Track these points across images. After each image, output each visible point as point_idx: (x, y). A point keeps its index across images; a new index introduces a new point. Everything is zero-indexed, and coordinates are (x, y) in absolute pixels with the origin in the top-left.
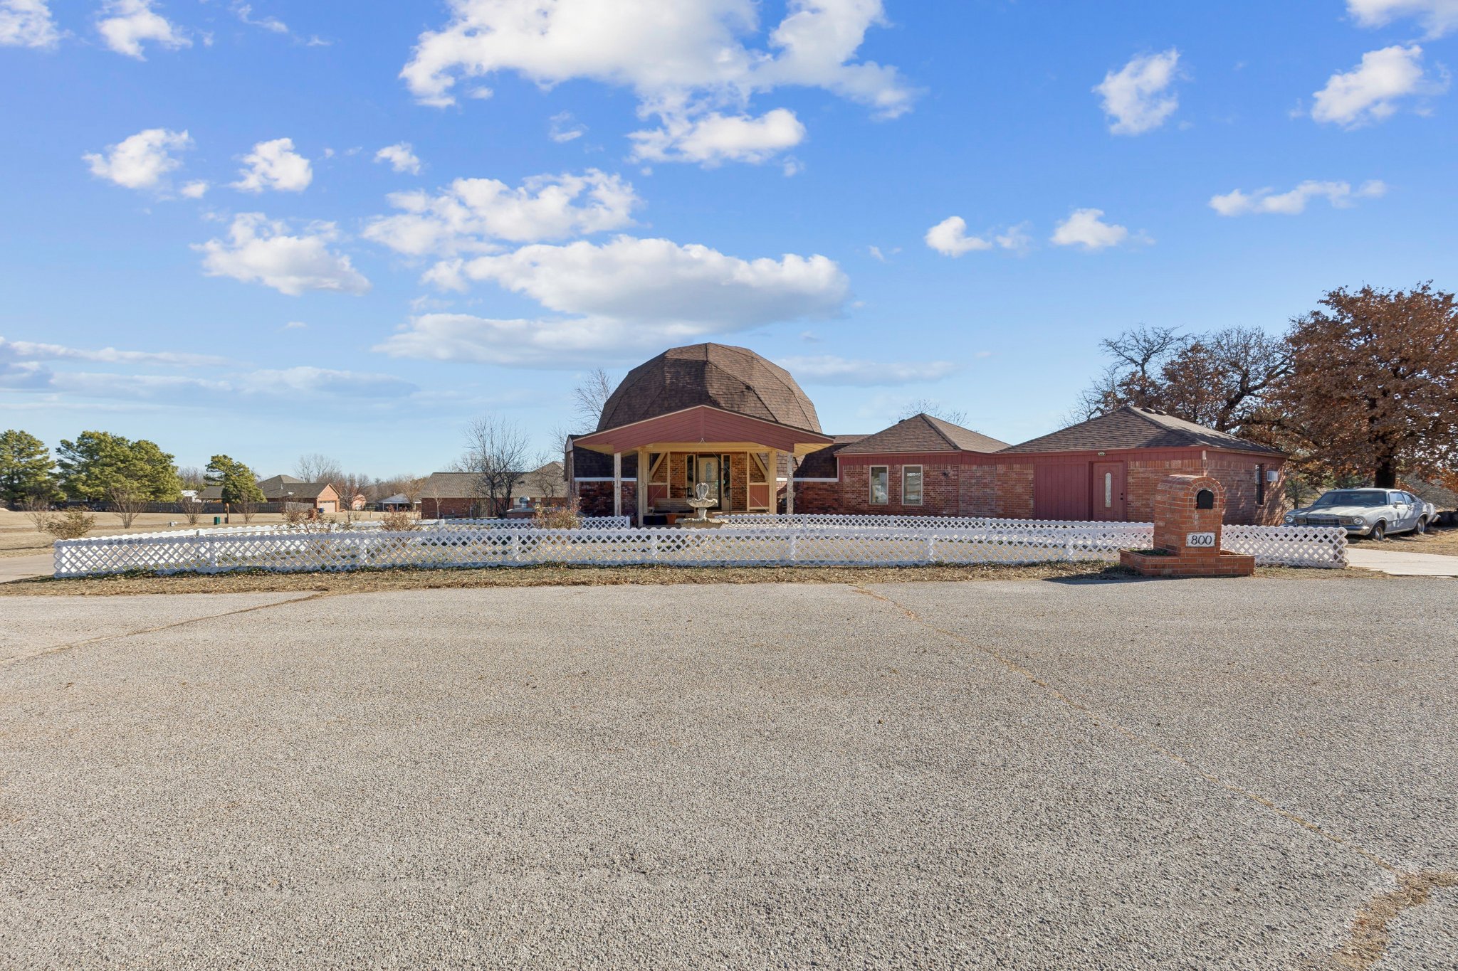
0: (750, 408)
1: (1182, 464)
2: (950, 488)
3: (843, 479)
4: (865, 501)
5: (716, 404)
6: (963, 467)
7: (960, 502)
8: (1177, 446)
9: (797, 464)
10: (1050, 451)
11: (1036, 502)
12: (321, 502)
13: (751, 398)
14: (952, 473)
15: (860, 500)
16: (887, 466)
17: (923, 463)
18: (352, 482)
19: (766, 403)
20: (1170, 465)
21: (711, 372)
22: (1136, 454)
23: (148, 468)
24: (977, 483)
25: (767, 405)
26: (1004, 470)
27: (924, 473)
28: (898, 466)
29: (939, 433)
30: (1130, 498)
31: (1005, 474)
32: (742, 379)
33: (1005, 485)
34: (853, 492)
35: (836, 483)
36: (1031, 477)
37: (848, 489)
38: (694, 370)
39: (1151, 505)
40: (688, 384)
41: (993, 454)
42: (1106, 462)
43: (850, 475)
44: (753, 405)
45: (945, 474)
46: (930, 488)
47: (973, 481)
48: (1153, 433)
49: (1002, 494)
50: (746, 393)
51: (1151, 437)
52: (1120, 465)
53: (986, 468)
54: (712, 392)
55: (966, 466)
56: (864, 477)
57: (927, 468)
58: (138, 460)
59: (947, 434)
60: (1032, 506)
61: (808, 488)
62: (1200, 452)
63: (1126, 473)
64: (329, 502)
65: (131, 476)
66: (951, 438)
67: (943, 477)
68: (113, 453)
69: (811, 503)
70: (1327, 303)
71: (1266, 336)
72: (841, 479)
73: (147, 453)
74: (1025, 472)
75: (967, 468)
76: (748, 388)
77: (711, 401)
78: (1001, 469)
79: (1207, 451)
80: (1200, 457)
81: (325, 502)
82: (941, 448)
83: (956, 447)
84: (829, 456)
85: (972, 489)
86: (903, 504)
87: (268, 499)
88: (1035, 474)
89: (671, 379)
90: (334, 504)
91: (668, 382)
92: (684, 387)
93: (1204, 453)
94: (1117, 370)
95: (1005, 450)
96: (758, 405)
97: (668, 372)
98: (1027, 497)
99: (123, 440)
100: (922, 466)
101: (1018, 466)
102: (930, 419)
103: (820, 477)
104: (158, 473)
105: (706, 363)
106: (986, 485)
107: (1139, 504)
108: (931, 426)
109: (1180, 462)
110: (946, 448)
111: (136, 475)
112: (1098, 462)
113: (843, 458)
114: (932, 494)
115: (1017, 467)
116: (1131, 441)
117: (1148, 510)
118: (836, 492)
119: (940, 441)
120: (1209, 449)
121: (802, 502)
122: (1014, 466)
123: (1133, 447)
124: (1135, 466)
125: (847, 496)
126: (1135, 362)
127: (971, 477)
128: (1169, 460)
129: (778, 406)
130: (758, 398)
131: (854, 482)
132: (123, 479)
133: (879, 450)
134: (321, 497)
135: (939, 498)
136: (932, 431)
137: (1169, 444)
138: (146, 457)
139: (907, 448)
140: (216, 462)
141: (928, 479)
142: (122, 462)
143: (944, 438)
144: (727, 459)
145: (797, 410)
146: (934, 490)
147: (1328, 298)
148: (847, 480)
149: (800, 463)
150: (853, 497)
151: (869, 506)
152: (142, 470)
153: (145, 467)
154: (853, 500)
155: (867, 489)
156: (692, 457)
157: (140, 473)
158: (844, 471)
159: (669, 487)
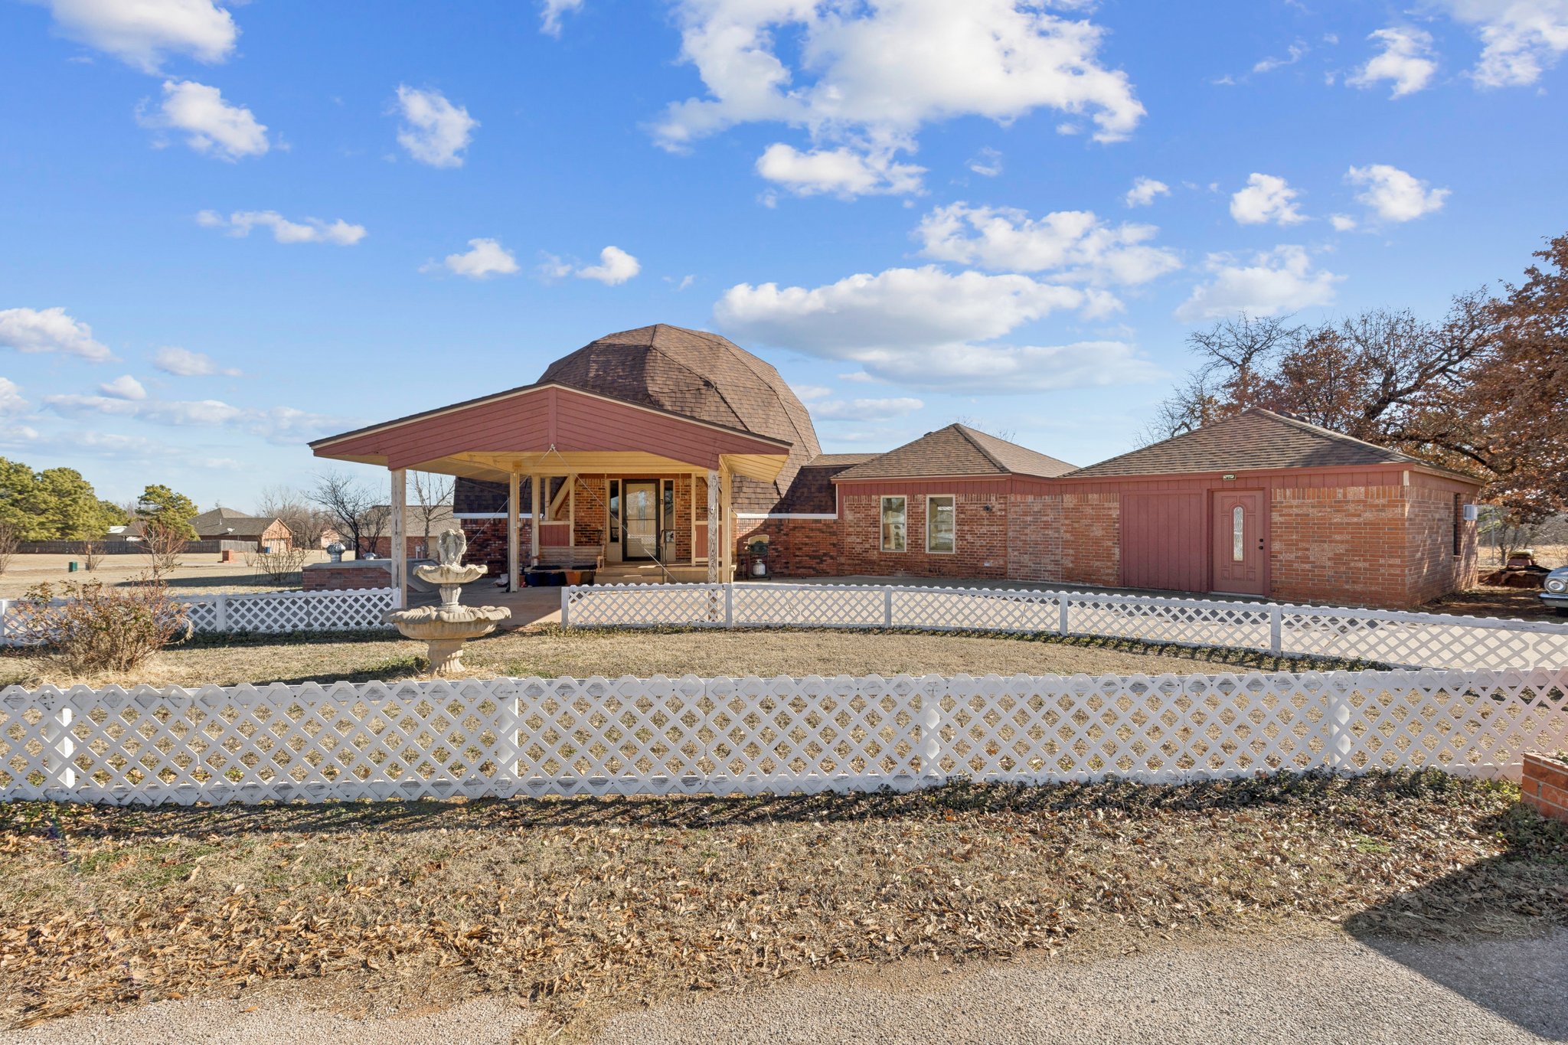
0: (709, 410)
1: (1367, 493)
2: (995, 528)
3: (845, 515)
4: (875, 547)
5: (657, 405)
6: (1013, 499)
7: (1010, 550)
8: (1356, 463)
9: (779, 493)
10: (1145, 473)
11: (1123, 552)
12: (266, 539)
13: (712, 399)
14: (998, 506)
15: (867, 546)
16: (905, 497)
17: (957, 492)
19: (733, 406)
20: (1345, 495)
21: (655, 361)
22: (1286, 477)
23: (53, 500)
24: (1035, 522)
25: (735, 410)
26: (1075, 501)
27: (958, 507)
28: (920, 497)
29: (979, 449)
30: (1276, 546)
31: (1076, 509)
32: (699, 371)
33: (1076, 525)
34: (858, 534)
35: (835, 522)
36: (1115, 513)
37: (851, 529)
38: (630, 358)
39: (1312, 559)
40: (620, 377)
41: (1058, 479)
42: (1234, 489)
43: (854, 509)
44: (713, 409)
45: (987, 509)
46: (966, 528)
47: (1029, 518)
48: (1308, 445)
49: (1072, 538)
50: (703, 392)
51: (1307, 451)
52: (1259, 494)
53: (1048, 499)
54: (652, 388)
55: (1019, 498)
56: (873, 512)
57: (962, 499)
58: (40, 491)
59: (991, 451)
60: (1117, 557)
61: (795, 528)
62: (1400, 473)
63: (1269, 506)
64: (276, 539)
65: (34, 509)
66: (996, 456)
67: (984, 513)
68: (8, 483)
69: (800, 549)
70: (1547, 255)
71: (1417, 323)
72: (841, 515)
73: (52, 482)
74: (1106, 505)
75: (1019, 499)
76: (707, 384)
77: (651, 402)
78: (1070, 500)
79: (1411, 472)
80: (1400, 481)
81: (271, 539)
82: (978, 469)
83: (1003, 469)
84: (825, 482)
85: (1027, 531)
86: (927, 551)
87: (202, 537)
88: (1122, 509)
89: (597, 370)
90: (281, 542)
91: (592, 375)
92: (614, 381)
93: (1406, 474)
94: (1210, 374)
95: (1076, 472)
96: (722, 409)
97: (594, 361)
98: (1110, 544)
99: (23, 466)
100: (953, 496)
101: (1096, 496)
102: (967, 431)
103: (812, 512)
104: (66, 506)
105: (648, 349)
106: (1047, 525)
107: (1292, 556)
108: (968, 440)
109: (1362, 489)
110: (989, 470)
111: (38, 508)
112: (1223, 490)
113: (844, 485)
114: (969, 537)
115: (1093, 498)
116: (1275, 456)
117: (1307, 566)
118: (834, 534)
119: (980, 460)
120: (1416, 469)
121: (787, 549)
122: (1090, 496)
123: (1281, 466)
124: (1285, 497)
125: (849, 539)
126: (1232, 362)
127: (1025, 514)
128: (1344, 486)
129: (751, 411)
130: (722, 398)
131: (859, 520)
132: (20, 513)
133: (894, 473)
134: (268, 533)
135: (978, 543)
136: (970, 446)
137: (1342, 460)
138: (50, 487)
139: (932, 469)
140: (150, 493)
141: (963, 516)
142: (20, 493)
143: (986, 456)
144: (669, 487)
145: (782, 418)
146: (971, 532)
147: (1549, 248)
148: (849, 516)
149: (784, 493)
150: (858, 540)
151: (880, 553)
152: (45, 502)
153: (49, 499)
154: (859, 546)
155: (877, 530)
156: (617, 482)
157: (43, 506)
158: (846, 504)
159: (572, 527)
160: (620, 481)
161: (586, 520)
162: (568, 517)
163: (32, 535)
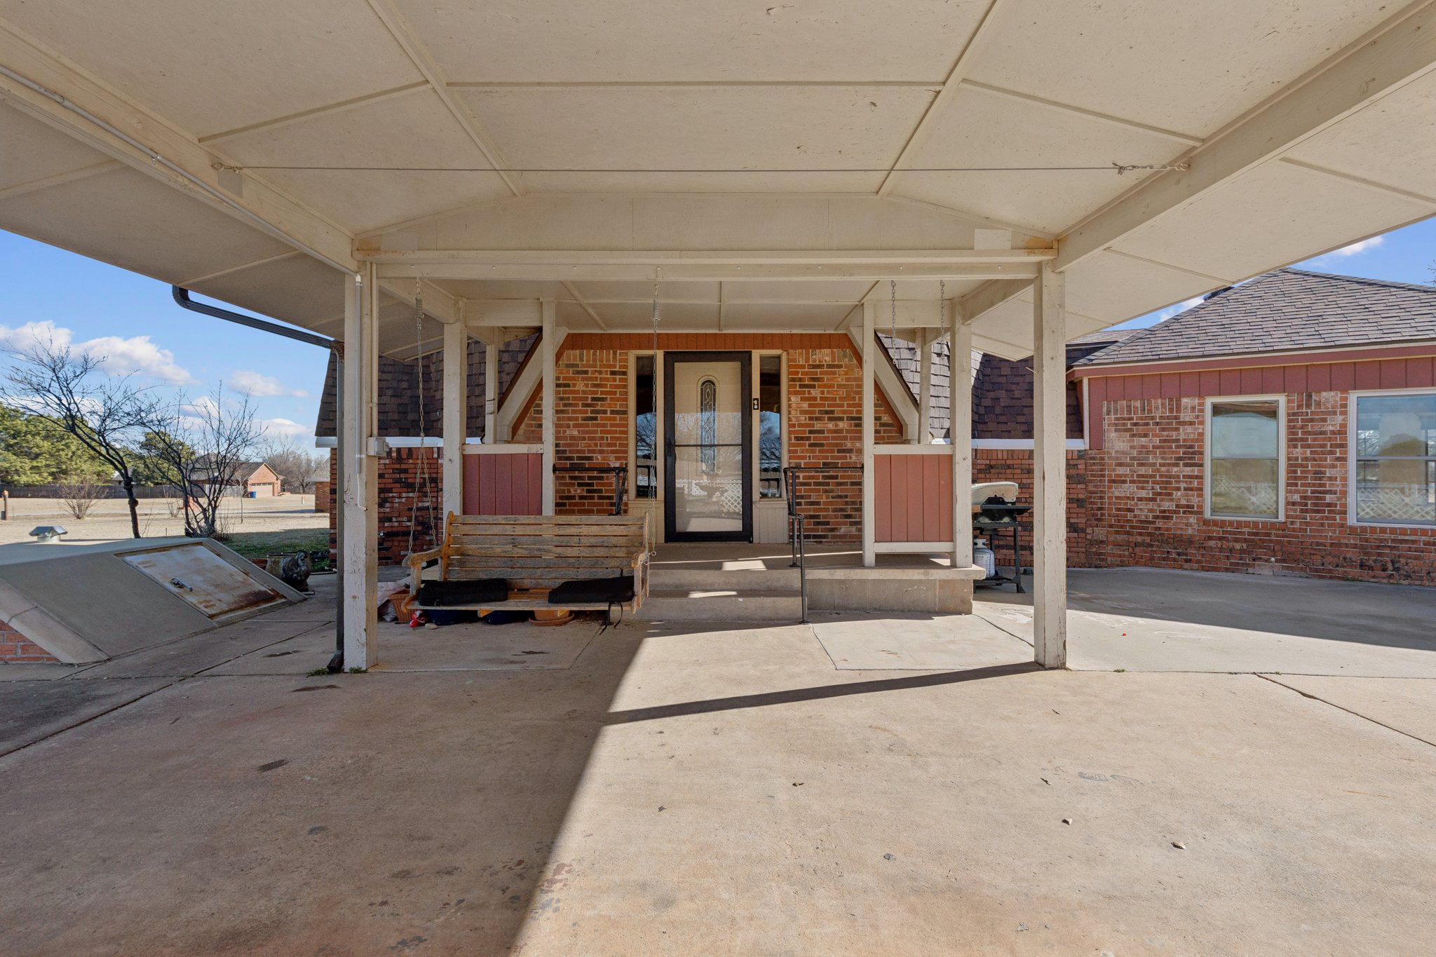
3: (1107, 441)
4: (1189, 509)
12: (254, 484)
15: (1168, 505)
16: (1282, 399)
18: (309, 462)
28: (1329, 397)
34: (1142, 481)
35: (1082, 454)
37: (1121, 470)
43: (1125, 427)
56: (1185, 433)
64: (265, 484)
72: (1097, 442)
81: (259, 484)
86: (1353, 520)
90: (271, 486)
104: (58, 450)
113: (1101, 379)
125: (1118, 491)
134: (253, 478)
144: (770, 369)
148: (1117, 443)
150: (1143, 494)
151: (1206, 522)
152: (38, 447)
153: (41, 443)
154: (1142, 505)
155: (1196, 471)
156: (651, 359)
157: (36, 450)
158: (1109, 419)
159: (549, 461)
160: (660, 356)
161: (582, 445)
162: (539, 439)
163: (23, 479)
